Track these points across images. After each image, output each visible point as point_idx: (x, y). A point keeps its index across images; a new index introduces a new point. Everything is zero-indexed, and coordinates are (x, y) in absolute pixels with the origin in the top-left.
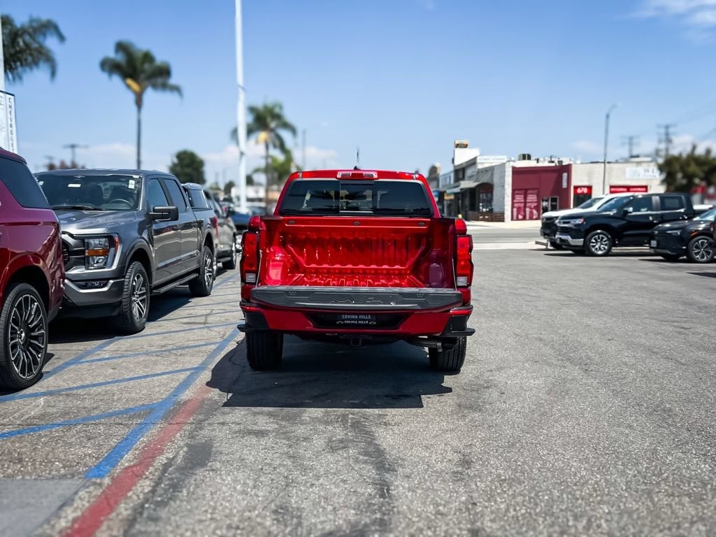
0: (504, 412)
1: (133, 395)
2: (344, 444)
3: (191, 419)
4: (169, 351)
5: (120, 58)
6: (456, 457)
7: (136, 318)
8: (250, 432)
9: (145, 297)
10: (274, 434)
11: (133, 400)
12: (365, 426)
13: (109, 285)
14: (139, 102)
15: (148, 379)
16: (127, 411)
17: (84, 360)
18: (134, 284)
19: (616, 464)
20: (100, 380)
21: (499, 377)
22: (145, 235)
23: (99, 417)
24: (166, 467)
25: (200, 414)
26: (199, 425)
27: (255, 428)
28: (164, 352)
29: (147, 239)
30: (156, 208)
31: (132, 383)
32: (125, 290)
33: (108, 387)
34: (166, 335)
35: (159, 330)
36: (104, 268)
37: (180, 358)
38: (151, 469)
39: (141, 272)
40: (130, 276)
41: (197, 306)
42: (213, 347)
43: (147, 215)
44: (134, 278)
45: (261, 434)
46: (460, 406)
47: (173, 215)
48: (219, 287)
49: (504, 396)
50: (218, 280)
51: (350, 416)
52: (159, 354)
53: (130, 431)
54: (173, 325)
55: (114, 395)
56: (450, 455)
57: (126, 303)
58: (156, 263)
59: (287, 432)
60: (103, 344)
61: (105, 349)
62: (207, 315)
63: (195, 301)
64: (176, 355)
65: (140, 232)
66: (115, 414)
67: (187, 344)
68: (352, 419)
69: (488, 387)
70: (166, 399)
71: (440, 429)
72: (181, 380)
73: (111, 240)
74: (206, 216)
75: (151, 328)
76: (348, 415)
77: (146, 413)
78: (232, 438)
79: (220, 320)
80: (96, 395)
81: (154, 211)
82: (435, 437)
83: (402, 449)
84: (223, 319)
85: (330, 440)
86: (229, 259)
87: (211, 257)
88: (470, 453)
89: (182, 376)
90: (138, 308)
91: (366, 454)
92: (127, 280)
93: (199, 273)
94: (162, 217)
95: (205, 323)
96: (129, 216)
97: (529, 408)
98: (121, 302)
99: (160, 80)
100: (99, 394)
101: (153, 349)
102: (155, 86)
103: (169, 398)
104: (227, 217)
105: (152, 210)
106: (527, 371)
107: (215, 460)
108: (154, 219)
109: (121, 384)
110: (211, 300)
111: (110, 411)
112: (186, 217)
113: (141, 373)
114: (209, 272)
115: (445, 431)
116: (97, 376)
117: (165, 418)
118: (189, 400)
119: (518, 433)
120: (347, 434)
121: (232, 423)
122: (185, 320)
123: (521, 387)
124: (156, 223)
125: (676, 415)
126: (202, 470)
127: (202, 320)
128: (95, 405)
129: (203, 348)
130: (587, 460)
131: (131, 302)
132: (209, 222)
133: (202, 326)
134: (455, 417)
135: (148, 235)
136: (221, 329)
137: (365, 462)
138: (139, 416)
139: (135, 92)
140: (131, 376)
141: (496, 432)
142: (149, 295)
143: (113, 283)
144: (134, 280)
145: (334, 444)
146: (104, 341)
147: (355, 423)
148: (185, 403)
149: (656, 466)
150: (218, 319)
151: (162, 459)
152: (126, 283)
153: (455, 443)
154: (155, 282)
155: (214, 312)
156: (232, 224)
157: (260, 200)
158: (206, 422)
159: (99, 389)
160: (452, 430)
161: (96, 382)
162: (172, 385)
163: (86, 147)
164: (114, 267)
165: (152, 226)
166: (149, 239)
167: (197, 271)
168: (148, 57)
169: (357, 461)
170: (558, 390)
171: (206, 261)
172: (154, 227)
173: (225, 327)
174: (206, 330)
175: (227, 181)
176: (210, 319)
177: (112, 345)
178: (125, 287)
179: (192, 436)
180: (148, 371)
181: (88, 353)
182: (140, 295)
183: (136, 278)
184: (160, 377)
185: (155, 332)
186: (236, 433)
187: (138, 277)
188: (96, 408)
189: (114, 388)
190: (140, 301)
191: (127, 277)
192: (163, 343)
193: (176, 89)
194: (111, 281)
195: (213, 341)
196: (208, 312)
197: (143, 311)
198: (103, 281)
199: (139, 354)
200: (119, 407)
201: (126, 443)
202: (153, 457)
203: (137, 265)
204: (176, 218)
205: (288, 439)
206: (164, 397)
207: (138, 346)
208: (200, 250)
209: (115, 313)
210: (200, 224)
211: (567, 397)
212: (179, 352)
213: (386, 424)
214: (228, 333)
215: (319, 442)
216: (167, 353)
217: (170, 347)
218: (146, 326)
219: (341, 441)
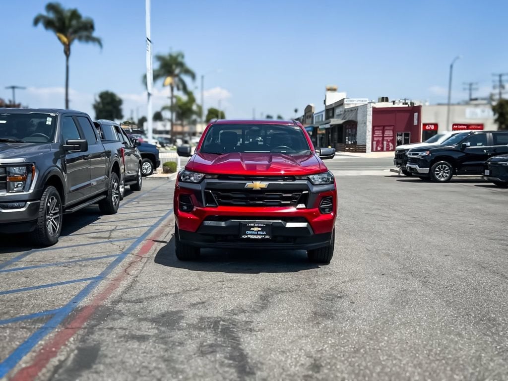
0: (353, 320)
1: (39, 301)
2: (213, 349)
3: (85, 324)
4: (75, 262)
5: (51, 15)
6: (308, 362)
7: (50, 234)
8: (133, 337)
9: (58, 215)
10: (154, 339)
11: (38, 306)
12: (233, 332)
13: (27, 206)
14: (67, 52)
15: (55, 287)
16: (32, 316)
17: (2, 270)
18: (49, 205)
19: (445, 369)
20: (14, 287)
21: (351, 289)
22: (59, 164)
23: (7, 321)
24: (57, 368)
25: (94, 319)
26: (91, 330)
27: (139, 333)
28: (71, 263)
29: (60, 167)
30: (69, 141)
31: (40, 290)
32: (41, 210)
33: (19, 294)
34: (74, 248)
35: (70, 244)
36: (23, 192)
37: (83, 269)
38: (44, 370)
39: (55, 195)
40: (45, 198)
41: (104, 223)
42: (113, 259)
43: (61, 146)
44: (48, 200)
45: (142, 339)
46: (315, 314)
47: (84, 147)
48: (126, 206)
49: (354, 305)
50: (125, 199)
51: (222, 323)
52: (66, 264)
53: (32, 334)
54: (83, 239)
55: (23, 301)
56: (303, 360)
57: (41, 221)
58: (68, 187)
59: (165, 337)
60: (21, 255)
61: (22, 260)
62: (112, 231)
63: (103, 218)
64: (80, 265)
65: (55, 161)
66: (22, 319)
67: (90, 256)
68: (223, 325)
69: (340, 297)
70: (66, 305)
71: (297, 335)
72: (82, 289)
73: (29, 167)
74: (114, 148)
75: (63, 241)
76: (220, 321)
77: (47, 318)
78: (118, 342)
79: (122, 235)
80: (8, 301)
81: (67, 143)
82: (292, 342)
83: (262, 353)
84: (124, 234)
85: (201, 345)
86: (135, 182)
87: (118, 181)
88: (320, 358)
89: (83, 285)
90: (52, 225)
91: (231, 358)
92: (42, 202)
93: (107, 195)
94: (74, 148)
95: (109, 238)
96: (46, 148)
97: (374, 317)
98: (36, 220)
99: (84, 33)
100: (11, 300)
101: (62, 260)
102: (80, 39)
103: (68, 305)
104: (134, 147)
105: (65, 143)
106: (375, 283)
107: (100, 363)
108: (67, 151)
109: (31, 291)
110: (117, 217)
111: (18, 316)
112: (96, 148)
113: (49, 282)
114: (116, 194)
115: (300, 337)
116: (12, 284)
117: (63, 323)
118: (86, 307)
119: (363, 339)
120: (216, 339)
121: (120, 328)
122: (92, 235)
123: (369, 298)
124: (69, 153)
125: (499, 324)
126: (87, 372)
127: (107, 235)
128: (5, 310)
129: (104, 260)
130: (420, 365)
131: (46, 220)
132: (117, 153)
133: (107, 240)
134: (311, 324)
135: (61, 164)
136: (122, 243)
137: (229, 366)
138: (41, 321)
139: (64, 43)
140: (40, 284)
141: (344, 338)
142: (61, 214)
143: (30, 204)
144: (48, 201)
145: (204, 349)
146: (22, 253)
147: (224, 329)
148: (83, 309)
149: (479, 372)
150: (120, 234)
151: (54, 361)
152: (41, 204)
153: (309, 347)
154: (67, 203)
155: (118, 228)
156: (138, 153)
157: (167, 132)
158: (98, 327)
159: (12, 296)
160: (307, 336)
161: (10, 290)
162: (73, 293)
164: (31, 191)
165: (65, 156)
166: (62, 167)
167: (105, 193)
168: (75, 14)
169: (222, 364)
170: (401, 300)
171: (113, 185)
172: (67, 157)
173: (125, 241)
174: (109, 244)
175: (140, 117)
176: (114, 234)
177: (28, 257)
178: (41, 207)
179: (83, 340)
180: (55, 280)
181: (8, 263)
182: (54, 214)
183: (50, 200)
184: (64, 286)
185: (66, 245)
186: (121, 337)
187: (52, 199)
188: (6, 313)
189: (25, 295)
190: (54, 219)
191: (43, 199)
192: (71, 255)
193: (98, 41)
194: (29, 203)
195: (114, 253)
196: (113, 227)
197: (57, 228)
198: (22, 201)
199: (49, 265)
200: (25, 312)
201: (26, 347)
202: (47, 360)
203: (51, 189)
204: (86, 150)
205: (166, 343)
206: (65, 303)
207: (50, 257)
208: (108, 176)
209: (32, 229)
210: (108, 154)
211: (407, 307)
212: (84, 263)
213: (251, 330)
214: (127, 247)
215: (192, 346)
216: (73, 264)
217: (77, 259)
218: (59, 239)
219: (211, 346)
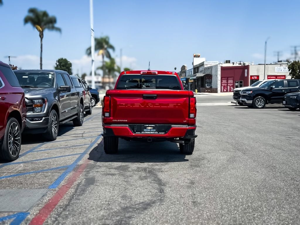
0: (209, 167)
1: (59, 163)
2: (146, 178)
3: (84, 170)
4: (69, 147)
6: (189, 181)
7: (53, 134)
8: (109, 174)
9: (57, 125)
10: (118, 175)
11: (59, 164)
12: (154, 172)
13: (43, 119)
14: (41, 36)
15: (63, 157)
16: (58, 168)
17: (34, 151)
18: (53, 119)
19: (249, 183)
20: (43, 158)
21: (208, 156)
22: (57, 98)
23: (47, 170)
24: (78, 185)
25: (88, 169)
26: (88, 172)
27: (110, 173)
29: (57, 100)
30: (61, 87)
31: (57, 159)
32: (49, 122)
33: (48, 160)
34: (67, 141)
35: (63, 140)
36: (41, 112)
37: (74, 150)
38: (73, 186)
39: (55, 114)
40: (51, 116)
41: (77, 130)
42: (88, 146)
43: (57, 89)
44: (52, 117)
45: (113, 175)
46: (191, 165)
47: (68, 89)
48: (85, 122)
49: (209, 162)
50: (85, 119)
51: (148, 169)
52: (65, 148)
53: (61, 174)
54: (69, 137)
55: (51, 163)
56: (186, 181)
57: (49, 128)
58: (61, 111)
59: (123, 174)
60: (40, 145)
61: (42, 146)
62: (82, 134)
63: (75, 128)
64: (72, 149)
65: (55, 97)
66: (53, 169)
67: (76, 145)
68: (148, 170)
69: (203, 159)
70: (72, 164)
71: (183, 173)
72: (77, 158)
73: (43, 100)
74: (81, 90)
75: (59, 139)
76: (147, 169)
77: (66, 169)
78: (102, 176)
79: (89, 136)
80: (43, 163)
81: (60, 88)
82: (181, 175)
83: (168, 179)
84: (90, 135)
85: (140, 177)
86: (89, 110)
87: (82, 108)
88: (194, 180)
89: (77, 156)
90: (54, 130)
91: (154, 180)
92: (50, 118)
93: (78, 115)
94: (64, 90)
95: (82, 137)
96: (49, 90)
97: (219, 166)
98: (47, 127)
99: (51, 25)
100: (45, 162)
101: (62, 147)
102: (49, 28)
103: (74, 163)
104: (88, 90)
105: (59, 88)
106: (220, 154)
107: (97, 183)
108: (60, 92)
109: (52, 159)
110: (83, 127)
111: (51, 168)
112: (73, 91)
113: (59, 155)
114: (82, 115)
115: (185, 174)
116: (42, 156)
117: (74, 170)
118: (82, 164)
119: (213, 174)
120: (146, 175)
121: (101, 171)
122: (73, 136)
123: (217, 159)
124: (61, 93)
126: (92, 185)
127: (81, 135)
128: (44, 166)
129: (84, 146)
130: (238, 182)
131: (51, 127)
132: (82, 93)
133: (81, 138)
134: (189, 169)
136: (90, 139)
137: (154, 183)
138: (63, 169)
139: (39, 31)
140: (56, 156)
141: (205, 174)
142: (58, 125)
144: (53, 118)
145: (142, 178)
146: (40, 144)
147: (149, 171)
148: (81, 165)
149: (264, 184)
150: (88, 135)
151: (76, 183)
152: (50, 119)
153: (189, 177)
154: (61, 119)
155: (85, 132)
156: (90, 94)
157: (99, 82)
158: (91, 171)
159: (44, 161)
160: (188, 173)
161: (42, 158)
162: (74, 159)
163: (15, 57)
164: (45, 112)
165: (59, 94)
168: (45, 14)
169: (151, 183)
170: (232, 160)
171: (81, 110)
172: (60, 95)
173: (91, 138)
174: (83, 139)
176: (84, 135)
177: (44, 145)
178: (49, 120)
179: (86, 175)
180: (62, 154)
181: (35, 148)
182: (55, 124)
183: (53, 117)
184: (68, 157)
185: (61, 140)
186: (103, 174)
187: (54, 116)
188: (45, 167)
189: (50, 160)
190: (55, 127)
191: (50, 116)
192: (66, 144)
193: (59, 30)
194: (44, 118)
195: (88, 143)
196: (83, 132)
197: (56, 131)
198: (40, 118)
199: (56, 148)
200: (54, 167)
201: (61, 178)
202: (73, 182)
203: (54, 111)
204: (70, 91)
205: (124, 176)
206: (71, 163)
207: (56, 145)
208: (78, 105)
209: (45, 132)
210: (78, 93)
211: (235, 162)
212: (74, 148)
213: (162, 171)
214: (93, 141)
215: (136, 177)
216: (69, 148)
217: (69, 146)
218: (57, 138)
219: (145, 177)
